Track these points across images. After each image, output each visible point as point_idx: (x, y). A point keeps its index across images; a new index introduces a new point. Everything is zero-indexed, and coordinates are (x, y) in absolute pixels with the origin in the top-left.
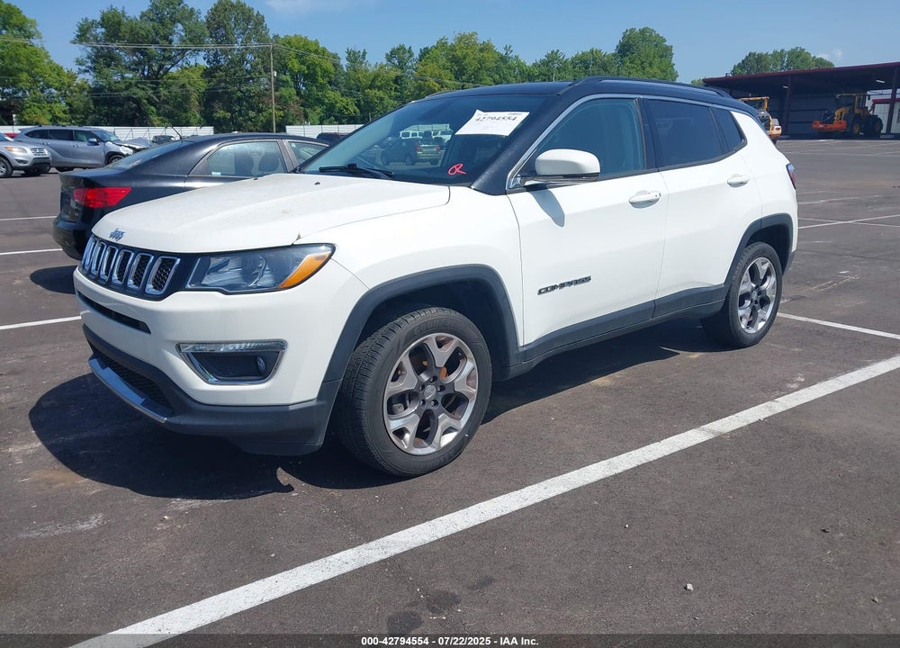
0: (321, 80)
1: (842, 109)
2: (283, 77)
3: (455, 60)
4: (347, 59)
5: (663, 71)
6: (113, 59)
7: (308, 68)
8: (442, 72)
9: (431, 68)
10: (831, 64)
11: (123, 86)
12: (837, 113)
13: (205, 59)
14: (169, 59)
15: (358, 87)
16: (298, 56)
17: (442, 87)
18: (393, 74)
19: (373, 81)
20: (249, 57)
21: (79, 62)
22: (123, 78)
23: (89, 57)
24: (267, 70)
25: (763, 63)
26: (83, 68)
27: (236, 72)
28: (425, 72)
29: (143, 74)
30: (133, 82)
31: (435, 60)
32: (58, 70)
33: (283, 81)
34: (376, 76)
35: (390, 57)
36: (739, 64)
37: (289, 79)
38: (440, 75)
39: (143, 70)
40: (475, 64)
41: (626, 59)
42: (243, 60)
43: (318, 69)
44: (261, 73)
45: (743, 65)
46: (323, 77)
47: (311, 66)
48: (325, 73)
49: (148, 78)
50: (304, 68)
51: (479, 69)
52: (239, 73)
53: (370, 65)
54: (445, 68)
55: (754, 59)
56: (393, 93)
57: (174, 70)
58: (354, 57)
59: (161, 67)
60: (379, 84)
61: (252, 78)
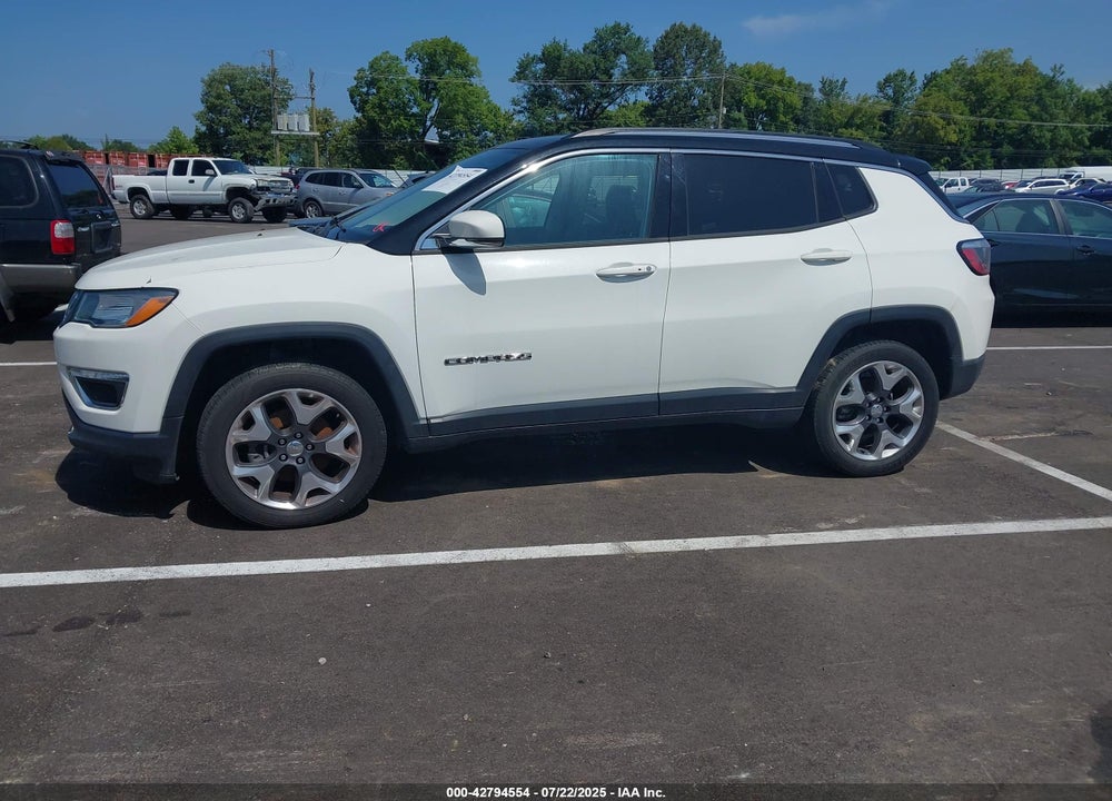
0: (782, 118)
2: (736, 114)
3: (973, 87)
4: (820, 90)
6: (549, 98)
7: (768, 103)
8: (951, 104)
9: (938, 98)
11: (554, 128)
13: (647, 94)
14: (607, 95)
15: (830, 125)
16: (758, 89)
17: (949, 124)
18: (879, 109)
19: (852, 117)
20: (698, 91)
21: (515, 102)
22: (556, 118)
23: (525, 97)
24: (716, 107)
26: (518, 108)
27: (680, 109)
28: (925, 104)
29: (578, 113)
30: (565, 123)
31: (943, 88)
32: (495, 111)
33: (735, 120)
34: (857, 111)
35: (881, 87)
37: (743, 117)
38: (947, 108)
39: (579, 110)
40: (1002, 93)
42: (690, 94)
43: (781, 104)
44: (708, 110)
46: (785, 114)
47: (773, 102)
48: (790, 108)
49: (583, 118)
50: (763, 103)
51: (1008, 99)
52: (683, 111)
53: (849, 98)
54: (956, 98)
56: (876, 133)
57: (611, 108)
58: (830, 89)
59: (598, 105)
60: (859, 122)
61: (698, 117)
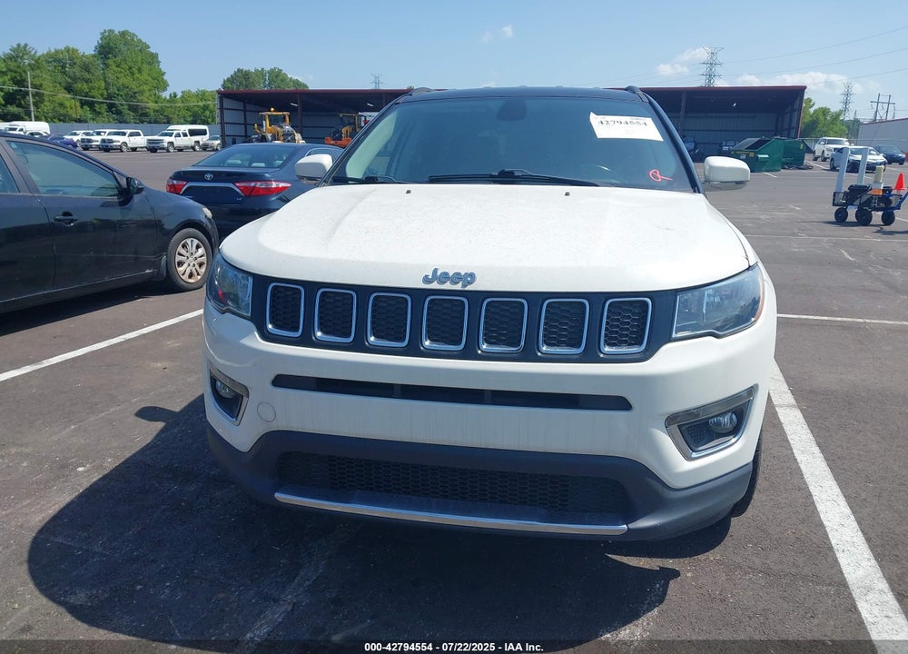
1: (347, 128)
5: (154, 79)
10: (306, 86)
12: (344, 131)
25: (251, 80)
36: (228, 79)
41: (110, 62)
45: (231, 80)
55: (242, 76)
